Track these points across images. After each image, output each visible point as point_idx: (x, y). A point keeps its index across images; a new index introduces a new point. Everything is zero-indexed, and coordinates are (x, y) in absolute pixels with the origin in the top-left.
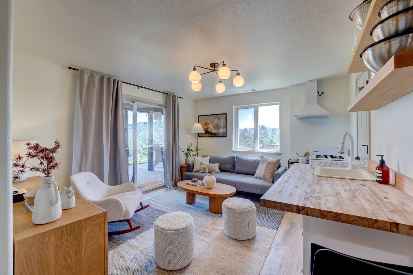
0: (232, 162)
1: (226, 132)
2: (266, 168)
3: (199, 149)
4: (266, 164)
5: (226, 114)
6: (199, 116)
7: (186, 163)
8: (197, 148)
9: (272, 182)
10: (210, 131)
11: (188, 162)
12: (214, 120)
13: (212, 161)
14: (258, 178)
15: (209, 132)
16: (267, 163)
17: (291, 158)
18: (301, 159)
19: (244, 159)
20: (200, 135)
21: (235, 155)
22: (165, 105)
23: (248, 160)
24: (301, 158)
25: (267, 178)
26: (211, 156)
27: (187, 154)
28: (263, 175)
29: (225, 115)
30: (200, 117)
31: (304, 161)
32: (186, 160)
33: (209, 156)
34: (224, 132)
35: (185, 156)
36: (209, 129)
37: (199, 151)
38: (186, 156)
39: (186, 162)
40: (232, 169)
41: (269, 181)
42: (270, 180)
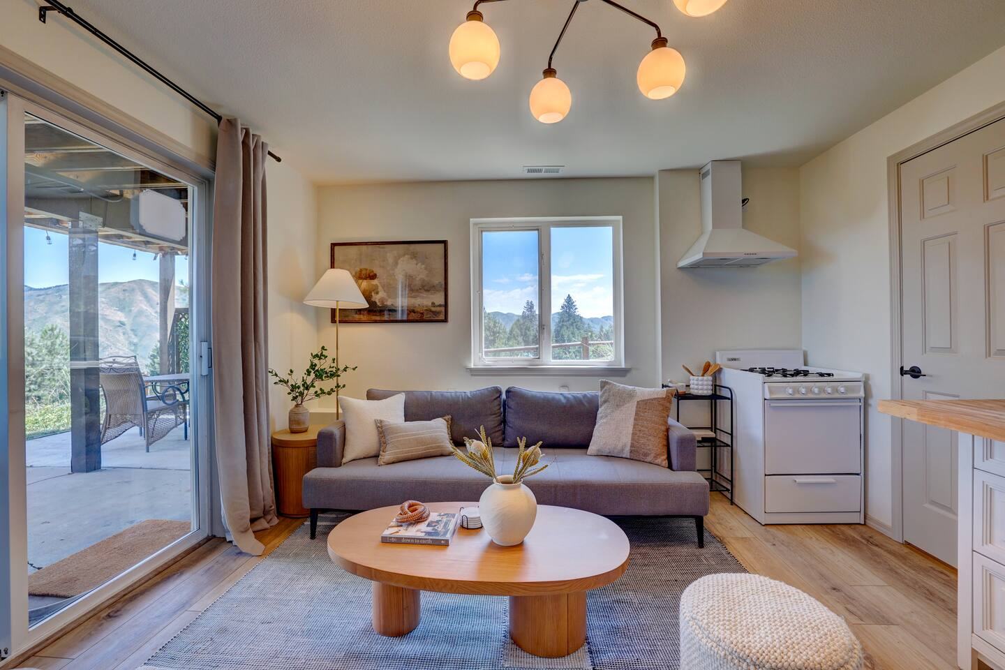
0: (495, 407)
1: (446, 305)
2: (635, 419)
3: (345, 370)
4: (634, 409)
5: (445, 242)
6: (333, 245)
7: (295, 427)
8: (335, 365)
9: (667, 465)
10: (382, 300)
11: (304, 423)
12: (400, 261)
13: (418, 410)
14: (609, 457)
15: (378, 304)
16: (636, 403)
17: (670, 382)
18: (696, 382)
19: (538, 395)
20: (341, 317)
21: (504, 385)
22: (206, 170)
23: (553, 399)
24: (697, 380)
25: (646, 455)
26: (407, 393)
27: (298, 391)
28: (629, 445)
29: (442, 246)
30: (336, 248)
31: (705, 387)
32: (292, 413)
33: (399, 392)
34: (437, 303)
35: (291, 397)
36: (377, 293)
37: (343, 375)
38: (295, 398)
39: (298, 422)
40: (497, 434)
41: (656, 462)
42: (659, 461)
